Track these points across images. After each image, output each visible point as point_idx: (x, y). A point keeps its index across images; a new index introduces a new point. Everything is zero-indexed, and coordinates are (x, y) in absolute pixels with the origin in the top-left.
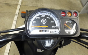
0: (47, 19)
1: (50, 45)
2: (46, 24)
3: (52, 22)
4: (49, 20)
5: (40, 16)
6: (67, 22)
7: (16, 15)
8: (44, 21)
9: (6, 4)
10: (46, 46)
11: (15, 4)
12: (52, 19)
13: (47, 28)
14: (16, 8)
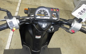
0: (44, 12)
1: (45, 26)
2: (44, 14)
3: (46, 13)
4: (45, 12)
5: (41, 10)
6: (54, 14)
7: (17, 12)
8: (42, 13)
9: (8, 1)
10: (43, 27)
11: (16, 2)
12: (46, 12)
13: (44, 16)
14: (17, 6)
